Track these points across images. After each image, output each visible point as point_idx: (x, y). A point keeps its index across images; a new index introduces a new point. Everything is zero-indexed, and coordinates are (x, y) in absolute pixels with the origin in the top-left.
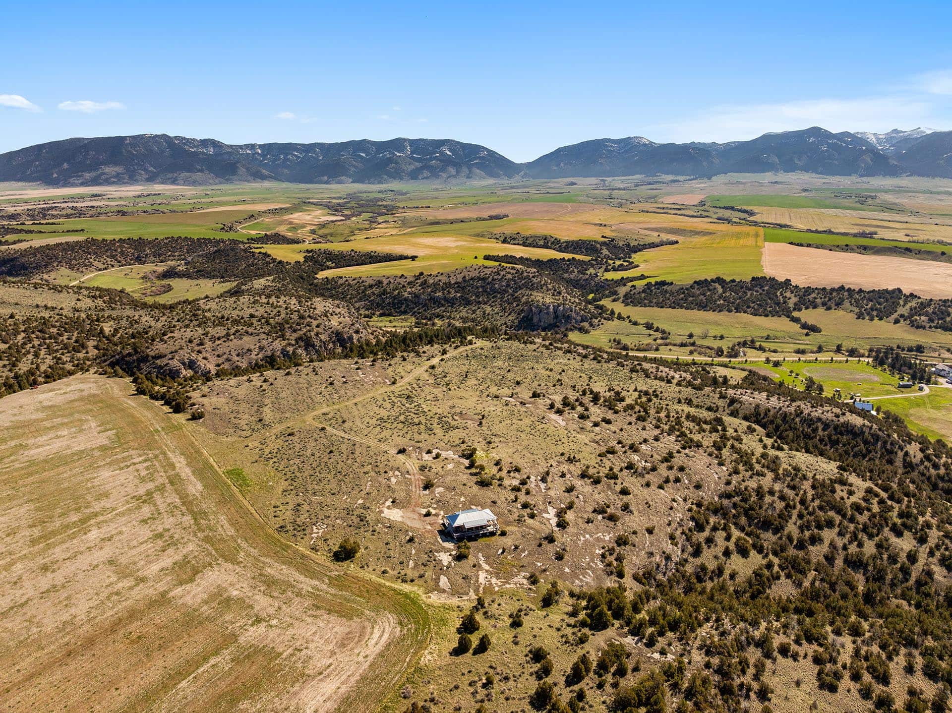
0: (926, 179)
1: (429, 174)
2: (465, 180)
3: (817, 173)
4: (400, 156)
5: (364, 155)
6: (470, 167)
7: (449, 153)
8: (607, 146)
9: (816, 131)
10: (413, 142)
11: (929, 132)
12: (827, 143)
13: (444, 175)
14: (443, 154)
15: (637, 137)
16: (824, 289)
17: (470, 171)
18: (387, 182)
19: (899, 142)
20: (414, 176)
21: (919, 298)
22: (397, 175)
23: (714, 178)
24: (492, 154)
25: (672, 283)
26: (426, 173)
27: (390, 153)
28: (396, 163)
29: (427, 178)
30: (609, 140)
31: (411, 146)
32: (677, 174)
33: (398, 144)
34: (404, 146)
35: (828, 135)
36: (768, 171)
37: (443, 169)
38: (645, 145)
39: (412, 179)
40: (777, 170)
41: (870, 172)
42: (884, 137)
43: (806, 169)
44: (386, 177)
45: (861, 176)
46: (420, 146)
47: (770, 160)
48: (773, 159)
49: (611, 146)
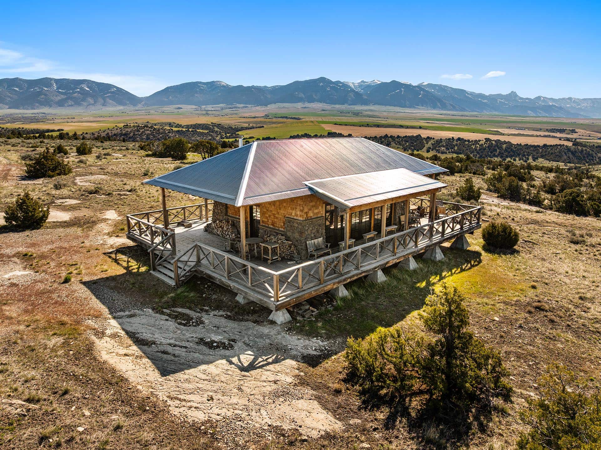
1: (73, 103)
2: (102, 107)
3: (326, 103)
4: (48, 90)
5: (17, 89)
6: (104, 99)
7: (87, 89)
8: (199, 86)
9: (322, 79)
10: (57, 81)
11: (379, 83)
12: (330, 87)
13: (85, 104)
14: (82, 89)
15: (218, 81)
17: (105, 102)
18: (38, 108)
19: (366, 87)
20: (61, 104)
21: (434, 139)
22: (47, 103)
23: (268, 106)
24: (120, 90)
26: (70, 103)
27: (39, 88)
28: (46, 95)
29: (72, 105)
30: (201, 83)
31: (56, 84)
32: (246, 104)
33: (46, 82)
34: (51, 84)
35: (329, 82)
36: (299, 102)
37: (84, 100)
38: (223, 86)
39: (60, 106)
40: (304, 102)
41: (354, 103)
43: (320, 101)
44: (37, 104)
45: (350, 104)
46: (63, 84)
47: (300, 96)
48: (301, 95)
49: (202, 86)
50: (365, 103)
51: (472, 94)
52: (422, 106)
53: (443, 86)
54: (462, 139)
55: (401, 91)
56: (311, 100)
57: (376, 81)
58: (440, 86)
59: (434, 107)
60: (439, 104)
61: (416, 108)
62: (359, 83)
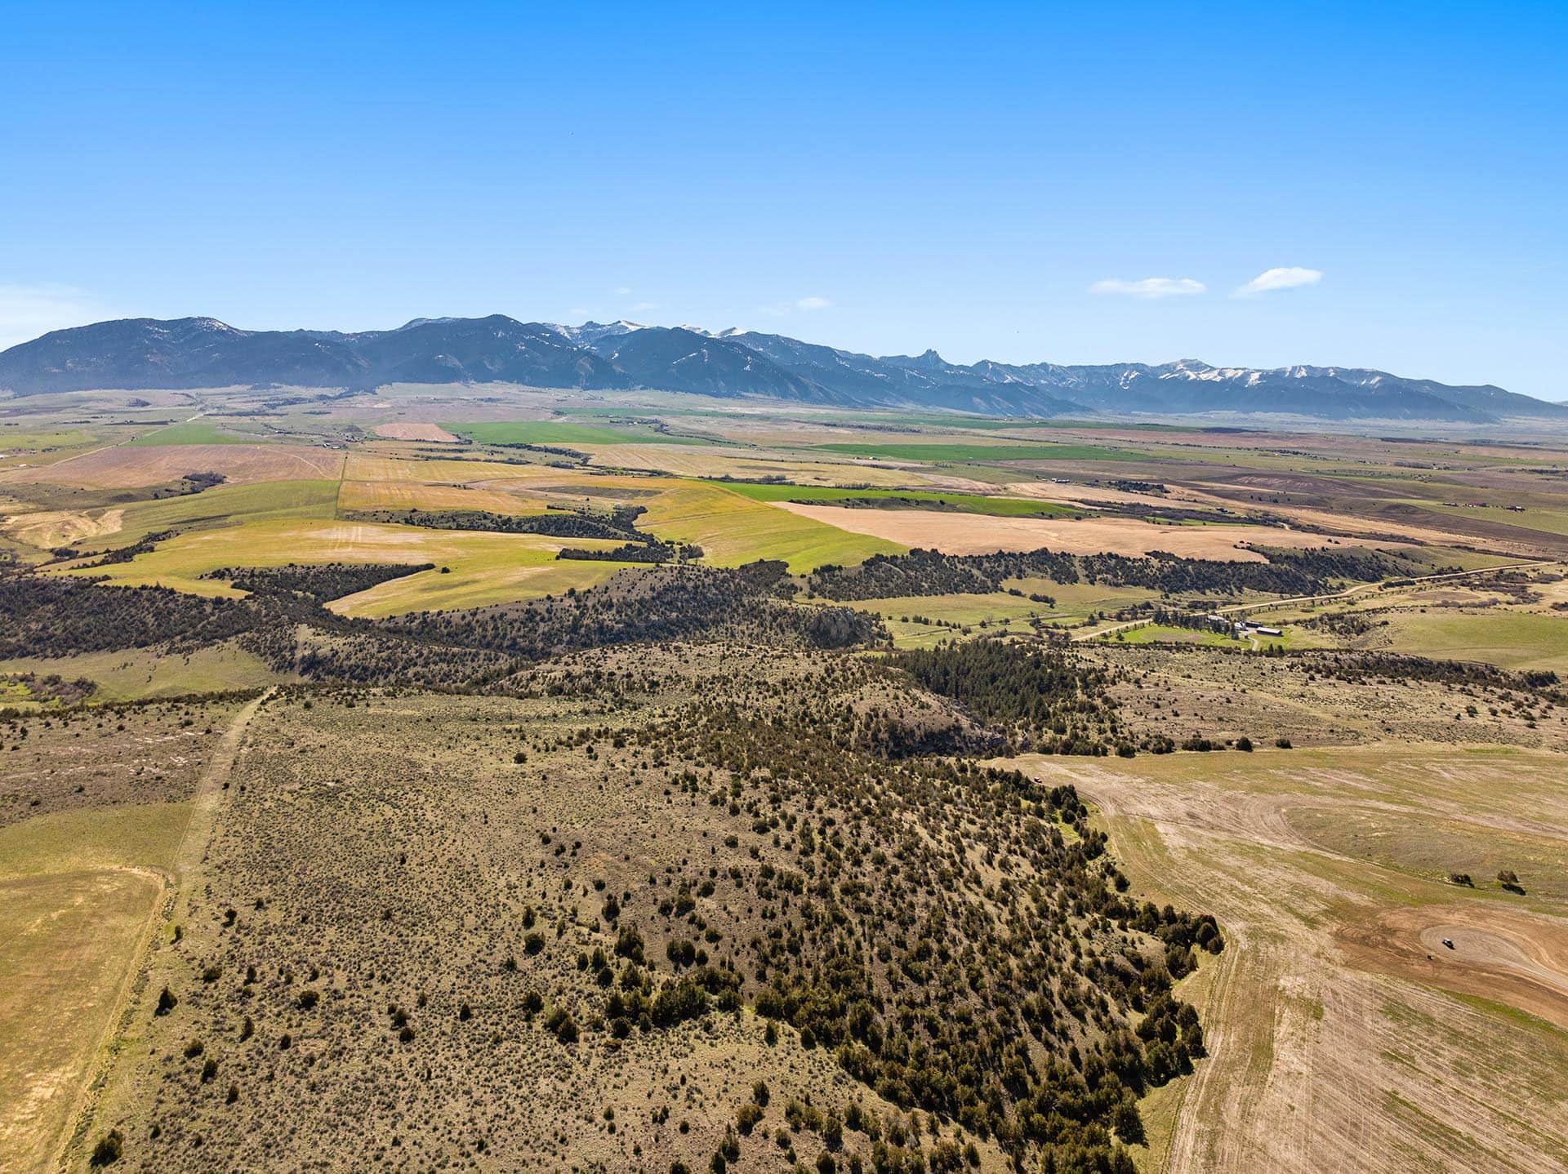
0: (669, 394)
3: (524, 384)
8: (150, 332)
9: (499, 321)
11: (633, 328)
15: (204, 319)
16: (987, 556)
19: (603, 339)
25: (840, 568)
30: (152, 321)
35: (517, 326)
38: (220, 332)
41: (594, 383)
42: (578, 331)
45: (585, 388)
47: (450, 365)
48: (454, 362)
49: (158, 332)
50: (622, 382)
51: (846, 355)
52: (756, 392)
53: (784, 339)
54: (1117, 557)
55: (703, 355)
56: (485, 377)
57: (623, 323)
58: (776, 339)
59: (784, 395)
60: (792, 388)
61: (746, 398)
62: (581, 328)
